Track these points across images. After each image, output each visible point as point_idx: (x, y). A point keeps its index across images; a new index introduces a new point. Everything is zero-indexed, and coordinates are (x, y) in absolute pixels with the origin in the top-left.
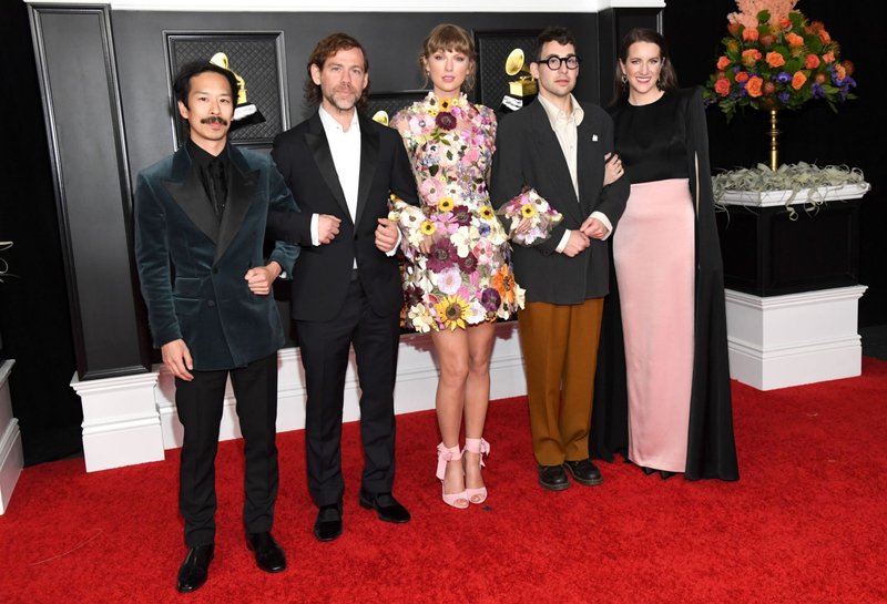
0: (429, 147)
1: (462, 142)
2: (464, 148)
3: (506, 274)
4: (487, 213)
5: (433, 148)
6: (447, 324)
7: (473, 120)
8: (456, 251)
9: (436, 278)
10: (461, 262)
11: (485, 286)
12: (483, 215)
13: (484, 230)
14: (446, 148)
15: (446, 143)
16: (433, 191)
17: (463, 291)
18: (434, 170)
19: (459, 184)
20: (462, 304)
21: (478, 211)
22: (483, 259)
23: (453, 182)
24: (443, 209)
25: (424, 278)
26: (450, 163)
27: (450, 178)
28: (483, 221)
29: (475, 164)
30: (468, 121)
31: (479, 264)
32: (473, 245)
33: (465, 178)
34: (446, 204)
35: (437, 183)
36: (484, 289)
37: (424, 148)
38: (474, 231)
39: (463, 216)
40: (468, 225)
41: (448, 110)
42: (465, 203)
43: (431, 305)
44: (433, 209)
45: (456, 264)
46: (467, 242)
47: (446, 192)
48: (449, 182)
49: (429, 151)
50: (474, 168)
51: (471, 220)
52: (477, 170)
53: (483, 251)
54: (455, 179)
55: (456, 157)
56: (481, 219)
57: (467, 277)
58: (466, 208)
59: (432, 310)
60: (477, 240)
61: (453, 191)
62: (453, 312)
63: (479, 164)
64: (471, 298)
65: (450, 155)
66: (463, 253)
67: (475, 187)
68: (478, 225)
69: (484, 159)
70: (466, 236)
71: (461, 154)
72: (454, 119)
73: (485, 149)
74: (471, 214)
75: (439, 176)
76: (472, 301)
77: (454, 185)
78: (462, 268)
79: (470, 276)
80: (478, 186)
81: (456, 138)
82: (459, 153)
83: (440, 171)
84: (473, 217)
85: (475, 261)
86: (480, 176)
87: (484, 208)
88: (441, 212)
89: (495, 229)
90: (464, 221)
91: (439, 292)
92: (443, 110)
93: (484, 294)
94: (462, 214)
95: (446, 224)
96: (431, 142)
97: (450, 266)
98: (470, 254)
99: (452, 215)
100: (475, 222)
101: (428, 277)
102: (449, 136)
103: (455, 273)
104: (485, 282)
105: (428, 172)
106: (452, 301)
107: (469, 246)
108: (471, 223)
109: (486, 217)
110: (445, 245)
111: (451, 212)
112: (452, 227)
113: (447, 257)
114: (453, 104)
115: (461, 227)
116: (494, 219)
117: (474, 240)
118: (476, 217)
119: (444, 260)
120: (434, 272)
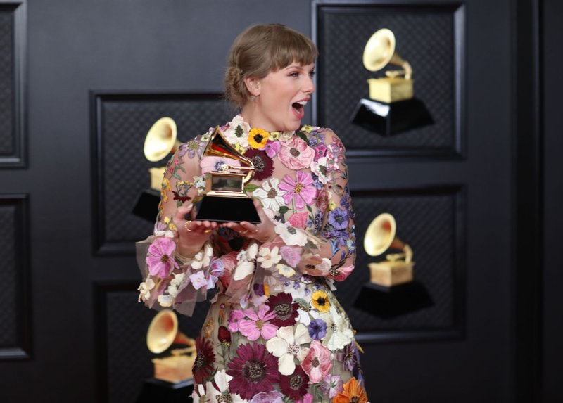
1: (280, 198)
2: (283, 209)
3: (354, 393)
4: (321, 302)
7: (300, 157)
8: (277, 367)
10: (283, 381)
12: (315, 304)
13: (316, 329)
21: (308, 300)
22: (315, 374)
28: (315, 315)
30: (291, 160)
31: (311, 382)
32: (302, 354)
38: (301, 332)
39: (284, 310)
40: (291, 322)
41: (260, 146)
42: (288, 291)
45: (276, 386)
46: (292, 350)
51: (296, 315)
53: (316, 363)
56: (312, 313)
60: (308, 345)
66: (286, 368)
68: (308, 322)
70: (290, 340)
72: (269, 162)
74: (296, 306)
78: (286, 391)
81: (272, 195)
84: (299, 311)
85: (307, 379)
87: (318, 294)
89: (333, 326)
90: (284, 318)
92: (256, 145)
94: (282, 307)
95: (259, 324)
97: (267, 390)
98: (298, 369)
99: (268, 308)
100: (304, 318)
102: (262, 194)
107: (295, 357)
108: (296, 319)
109: (320, 308)
110: (259, 357)
111: (266, 304)
112: (268, 329)
113: (264, 376)
114: (271, 138)
115: (282, 328)
116: (333, 309)
117: (302, 345)
118: (304, 309)
119: (257, 379)
120: (243, 397)
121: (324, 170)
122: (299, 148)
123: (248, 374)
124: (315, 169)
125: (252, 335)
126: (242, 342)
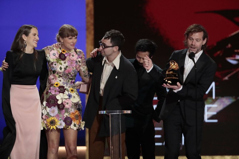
0: (54, 64)
1: (67, 64)
2: (67, 67)
3: (76, 114)
4: (72, 91)
5: (55, 65)
6: (49, 127)
7: (74, 57)
9: (48, 109)
10: (59, 105)
11: (67, 116)
12: (70, 91)
13: (69, 96)
14: (60, 66)
15: (61, 64)
16: (53, 79)
17: (57, 116)
18: (54, 72)
19: (63, 79)
20: (56, 120)
21: (69, 89)
22: (67, 106)
23: (61, 78)
24: (55, 86)
25: (44, 109)
26: (60, 71)
27: (60, 76)
28: (70, 93)
29: (70, 74)
30: (71, 58)
33: (65, 77)
34: (57, 85)
35: (55, 76)
36: (66, 117)
37: (52, 63)
38: (65, 96)
39: (62, 90)
40: (63, 93)
41: (64, 53)
42: (64, 86)
43: (45, 120)
44: (53, 85)
45: (57, 106)
46: (62, 99)
47: (58, 80)
48: (59, 77)
49: (54, 65)
50: (69, 74)
52: (70, 76)
53: (68, 104)
54: (61, 77)
55: (63, 70)
57: (60, 112)
58: (64, 87)
59: (45, 121)
60: (66, 99)
61: (60, 81)
62: (53, 123)
63: (71, 74)
64: (60, 119)
65: (61, 68)
66: (59, 102)
67: (69, 81)
68: (68, 94)
69: (73, 73)
70: (62, 96)
71: (65, 69)
72: (65, 57)
73: (75, 69)
74: (65, 89)
75: (56, 74)
76: (60, 120)
77: (61, 79)
78: (59, 108)
79: (61, 111)
80: (70, 81)
81: (65, 63)
82: (65, 68)
83: (56, 73)
84: (66, 91)
85: (64, 106)
86: (71, 78)
87: (72, 89)
88: (54, 87)
89: (74, 97)
91: (49, 115)
92: (63, 53)
93: (65, 118)
94: (62, 89)
95: (55, 91)
96: (55, 62)
97: (54, 106)
98: (62, 103)
99: (58, 88)
101: (45, 109)
102: (62, 62)
103: (56, 109)
104: (66, 115)
105: (52, 72)
106: (53, 119)
107: (62, 101)
108: (64, 92)
109: (71, 92)
110: (54, 98)
111: (58, 87)
112: (57, 93)
113: (54, 103)
114: (67, 52)
115: (60, 93)
116: (75, 93)
117: (64, 99)
118: (67, 91)
119: (53, 104)
120: (48, 107)
121: (79, 62)
122: (74, 55)
123: (50, 102)
124: (77, 60)
125: (53, 93)
126: (51, 94)
